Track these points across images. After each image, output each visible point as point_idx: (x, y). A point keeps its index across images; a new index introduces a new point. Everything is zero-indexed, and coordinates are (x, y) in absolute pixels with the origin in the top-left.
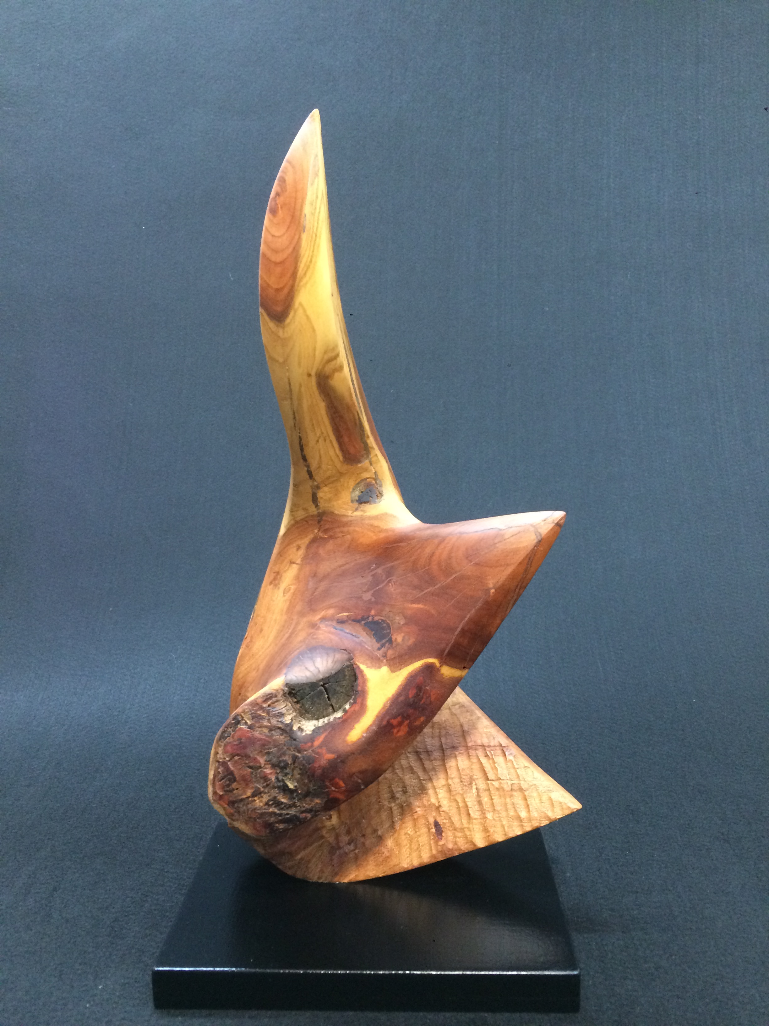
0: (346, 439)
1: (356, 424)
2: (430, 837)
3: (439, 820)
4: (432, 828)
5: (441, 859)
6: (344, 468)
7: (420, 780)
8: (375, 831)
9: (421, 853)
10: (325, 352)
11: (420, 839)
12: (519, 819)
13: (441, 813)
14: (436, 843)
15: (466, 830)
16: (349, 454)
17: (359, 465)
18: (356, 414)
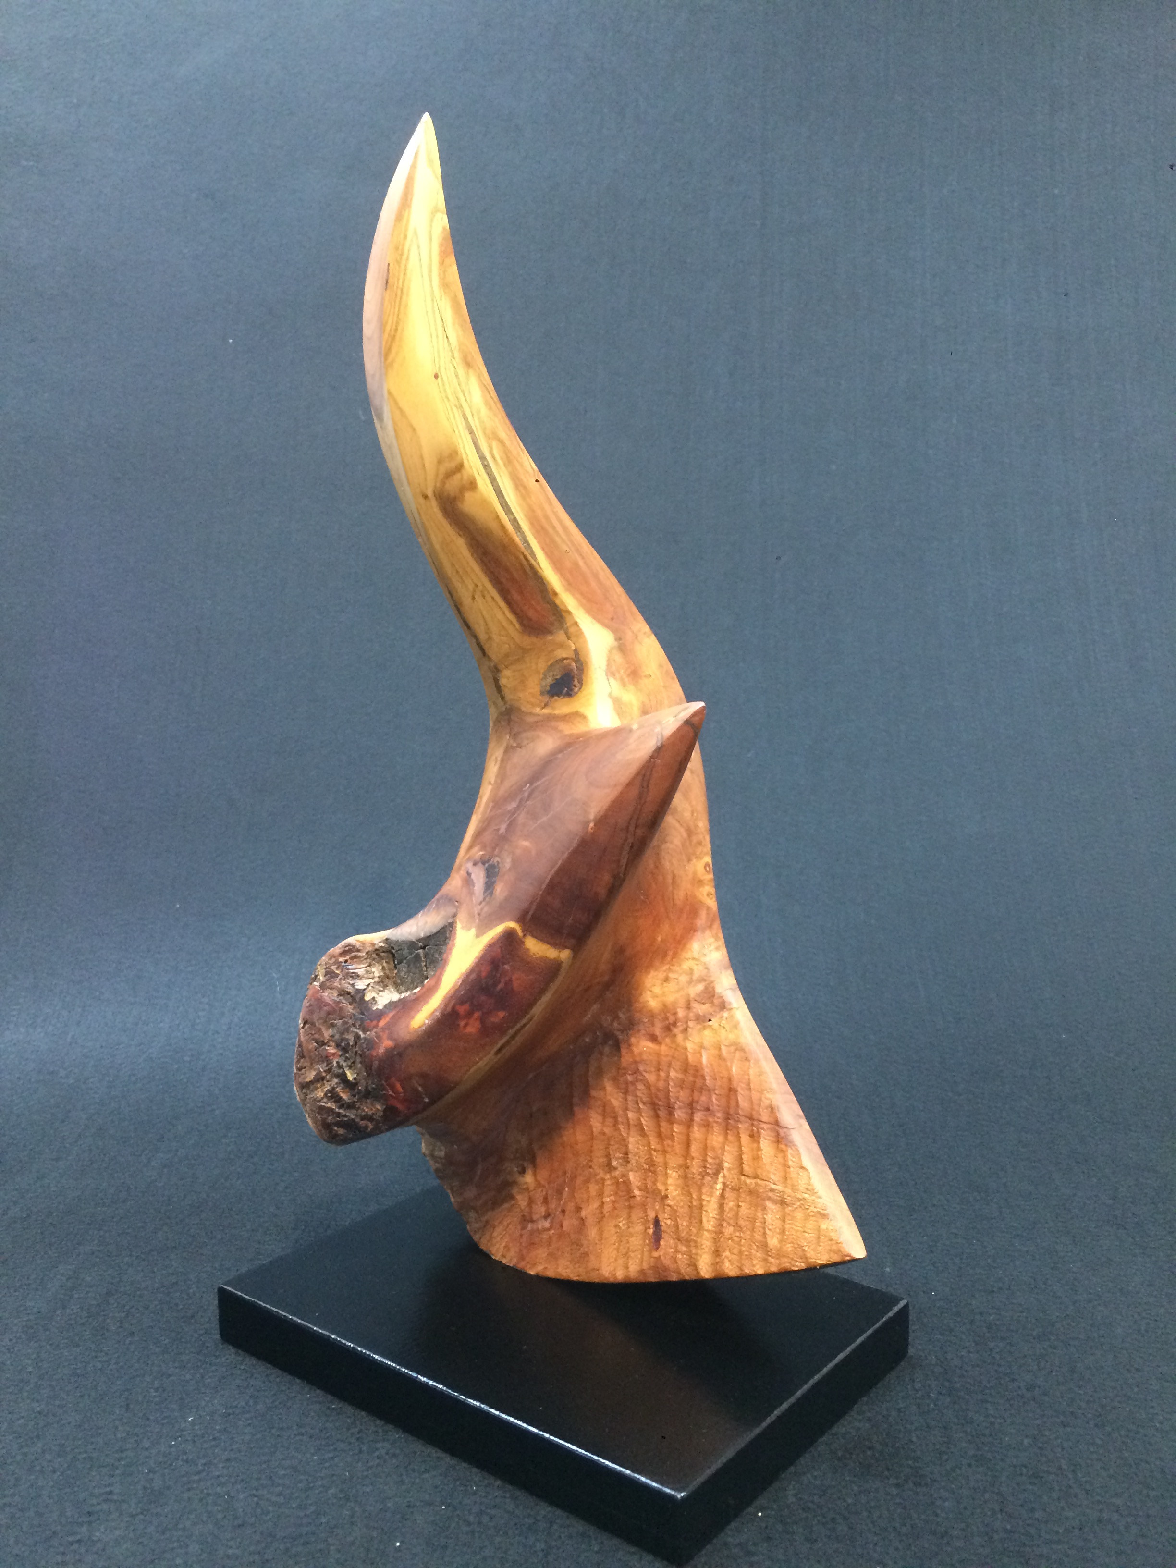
0: (516, 596)
1: (525, 573)
2: (645, 1241)
3: (661, 1217)
4: (649, 1228)
5: (652, 1279)
6: (527, 641)
7: (650, 1148)
8: (578, 1209)
9: (629, 1262)
10: (440, 462)
11: (631, 1240)
12: (764, 1246)
13: (666, 1207)
14: (650, 1251)
15: (692, 1244)
16: (530, 620)
17: (550, 638)
18: (522, 557)
